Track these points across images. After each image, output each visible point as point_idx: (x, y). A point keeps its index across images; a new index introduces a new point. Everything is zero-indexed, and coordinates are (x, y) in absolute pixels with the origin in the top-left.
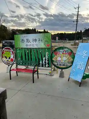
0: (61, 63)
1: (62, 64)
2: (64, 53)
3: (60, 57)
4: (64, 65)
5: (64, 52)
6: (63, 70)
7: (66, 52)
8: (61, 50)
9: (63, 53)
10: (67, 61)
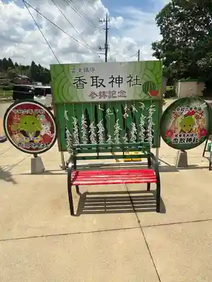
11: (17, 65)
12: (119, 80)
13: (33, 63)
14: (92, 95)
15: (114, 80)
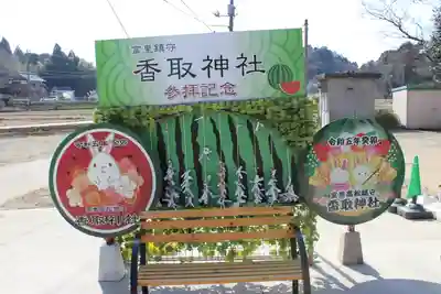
0: (350, 193)
1: (353, 199)
2: (360, 144)
3: (344, 168)
4: (362, 203)
5: (357, 141)
6: (358, 228)
7: (365, 141)
8: (345, 135)
9: (354, 148)
10: (374, 181)
11: (18, 52)
12: (221, 64)
13: (57, 49)
14: (171, 91)
15: (213, 64)
